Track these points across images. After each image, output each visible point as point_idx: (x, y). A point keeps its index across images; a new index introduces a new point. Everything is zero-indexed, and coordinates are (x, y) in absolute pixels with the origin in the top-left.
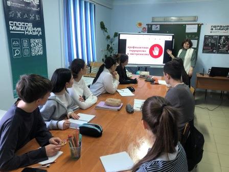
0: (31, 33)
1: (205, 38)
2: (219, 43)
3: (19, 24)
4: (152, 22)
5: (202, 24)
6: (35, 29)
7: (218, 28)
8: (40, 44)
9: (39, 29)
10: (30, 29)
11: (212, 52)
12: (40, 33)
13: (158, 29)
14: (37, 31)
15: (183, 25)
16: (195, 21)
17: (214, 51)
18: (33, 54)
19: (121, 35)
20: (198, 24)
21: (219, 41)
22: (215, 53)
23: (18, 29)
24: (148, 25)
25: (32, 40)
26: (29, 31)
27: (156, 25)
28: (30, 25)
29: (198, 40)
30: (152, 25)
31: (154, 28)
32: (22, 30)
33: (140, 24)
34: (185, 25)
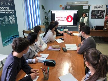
0: (9, 13)
1: (92, 12)
2: (98, 14)
3: (3, 8)
4: (67, 4)
5: (91, 5)
6: (11, 10)
7: (98, 7)
8: (14, 18)
9: (13, 10)
10: (8, 11)
11: (95, 18)
12: (14, 13)
13: (70, 8)
14: (12, 11)
15: (81, 5)
16: (87, 4)
17: (96, 18)
18: (11, 24)
19: (52, 12)
20: (89, 5)
21: (98, 13)
22: (96, 19)
23: (2, 11)
24: (65, 6)
25: (10, 16)
26: (8, 12)
27: (69, 6)
28: (8, 8)
29: (89, 13)
30: (67, 6)
31: (68, 7)
32: (4, 11)
33: (61, 6)
34: (83, 5)
